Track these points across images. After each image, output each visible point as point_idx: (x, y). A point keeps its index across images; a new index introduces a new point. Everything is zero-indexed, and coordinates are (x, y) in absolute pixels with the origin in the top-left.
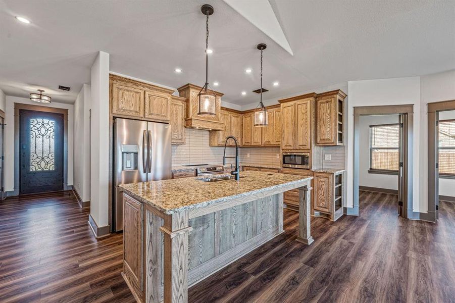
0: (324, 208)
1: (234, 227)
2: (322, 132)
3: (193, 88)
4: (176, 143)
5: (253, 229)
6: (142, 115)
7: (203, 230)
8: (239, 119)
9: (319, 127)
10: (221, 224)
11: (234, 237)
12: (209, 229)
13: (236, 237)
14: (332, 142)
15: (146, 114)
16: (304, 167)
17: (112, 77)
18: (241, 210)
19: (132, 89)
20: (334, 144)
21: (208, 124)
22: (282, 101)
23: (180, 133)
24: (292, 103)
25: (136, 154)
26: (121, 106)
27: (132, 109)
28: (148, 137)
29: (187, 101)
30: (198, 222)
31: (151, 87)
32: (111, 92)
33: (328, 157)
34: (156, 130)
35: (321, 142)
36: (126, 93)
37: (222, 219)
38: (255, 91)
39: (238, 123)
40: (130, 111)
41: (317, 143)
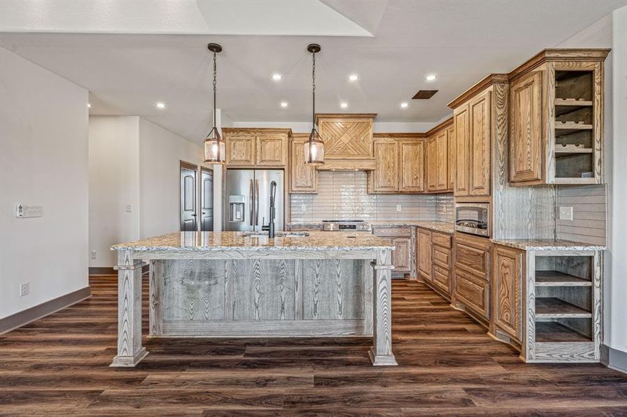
0: (509, 325)
1: (257, 295)
2: (519, 157)
3: (322, 118)
4: (305, 192)
5: (294, 308)
6: (253, 163)
7: (210, 285)
8: (421, 147)
9: (513, 145)
10: (235, 287)
11: (257, 307)
12: (218, 287)
13: (260, 308)
14: (536, 177)
15: (258, 162)
18: (269, 277)
19: (243, 138)
20: (541, 182)
22: (453, 106)
23: (309, 179)
25: (244, 205)
26: (233, 157)
27: (244, 158)
28: (255, 187)
30: (202, 274)
31: (262, 131)
33: (567, 213)
34: (265, 178)
35: (517, 179)
36: (238, 143)
37: (237, 281)
38: (415, 97)
40: (242, 161)
41: (510, 182)
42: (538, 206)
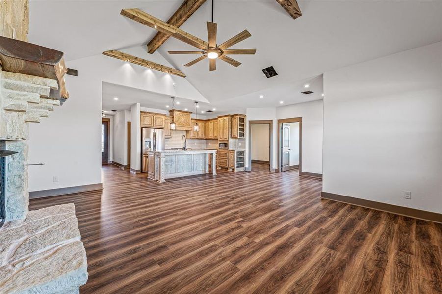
2: (233, 132)
3: (176, 111)
4: (167, 138)
6: (152, 126)
8: (203, 124)
12: (174, 164)
15: (154, 126)
16: (226, 148)
17: (141, 112)
19: (148, 116)
21: (184, 128)
22: (219, 117)
23: (169, 132)
24: (222, 118)
25: (150, 142)
26: (144, 123)
28: (155, 135)
29: (173, 117)
31: (156, 114)
32: (141, 118)
33: (240, 144)
34: (158, 132)
36: (146, 118)
38: (207, 111)
39: (202, 126)
40: (148, 125)
41: (232, 137)
42: (236, 143)
